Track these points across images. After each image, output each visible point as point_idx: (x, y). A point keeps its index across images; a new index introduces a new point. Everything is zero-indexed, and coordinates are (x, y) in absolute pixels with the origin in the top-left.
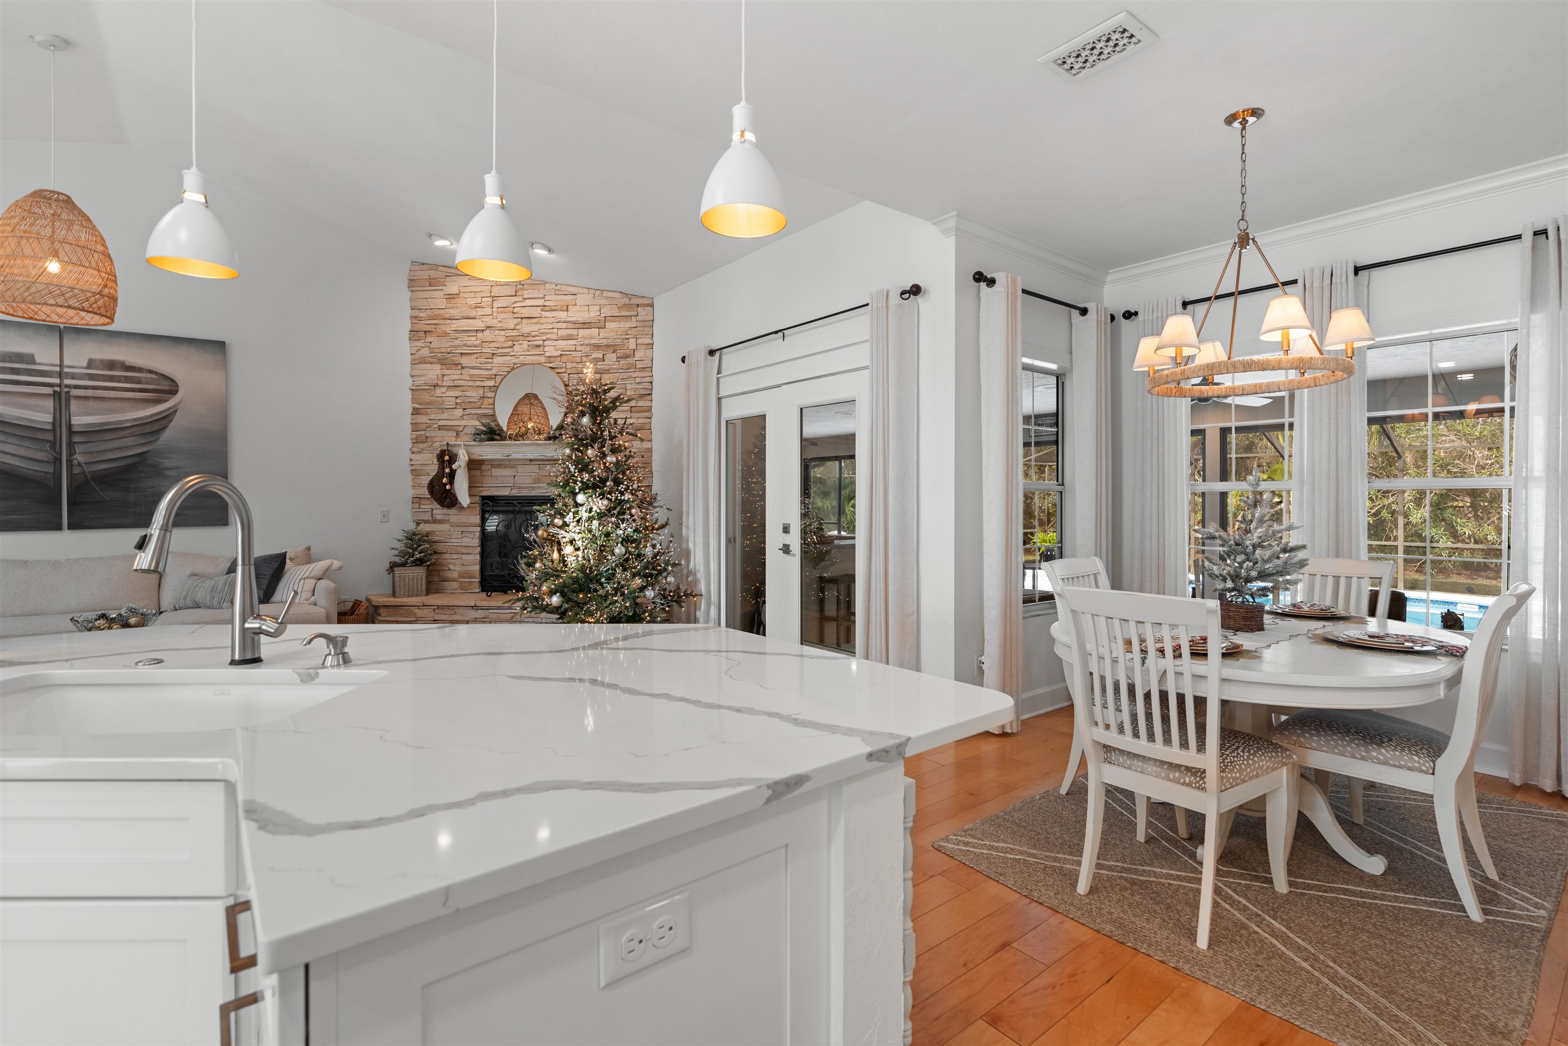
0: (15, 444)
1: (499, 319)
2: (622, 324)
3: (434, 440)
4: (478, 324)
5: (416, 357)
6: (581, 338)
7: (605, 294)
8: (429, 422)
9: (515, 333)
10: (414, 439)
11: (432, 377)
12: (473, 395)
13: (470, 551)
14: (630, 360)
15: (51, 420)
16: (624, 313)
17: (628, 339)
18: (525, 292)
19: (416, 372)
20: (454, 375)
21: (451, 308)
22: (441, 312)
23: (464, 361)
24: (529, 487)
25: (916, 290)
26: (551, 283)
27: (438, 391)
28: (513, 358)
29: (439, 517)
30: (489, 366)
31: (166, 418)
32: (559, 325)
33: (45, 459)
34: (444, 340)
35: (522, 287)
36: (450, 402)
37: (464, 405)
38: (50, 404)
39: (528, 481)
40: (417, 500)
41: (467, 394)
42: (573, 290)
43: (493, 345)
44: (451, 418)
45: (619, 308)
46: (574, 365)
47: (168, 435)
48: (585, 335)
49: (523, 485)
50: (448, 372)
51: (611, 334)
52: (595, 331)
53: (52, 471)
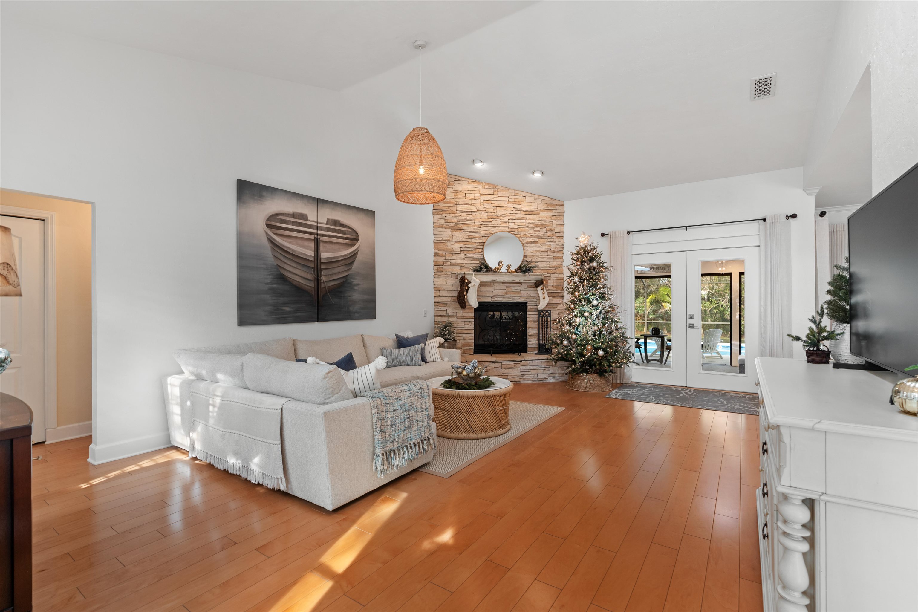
0: (300, 270)
1: (484, 206)
2: (549, 214)
3: (448, 271)
4: (473, 208)
5: (436, 224)
6: (528, 219)
7: (541, 197)
8: (444, 260)
9: (493, 214)
10: (436, 270)
11: (447, 235)
12: (471, 246)
13: (469, 332)
14: (553, 232)
15: (313, 255)
16: (550, 208)
17: (552, 221)
18: (498, 193)
19: (437, 233)
20: (458, 235)
21: (457, 198)
22: (452, 200)
23: (465, 228)
24: (501, 297)
25: (794, 216)
26: (512, 189)
27: (449, 244)
28: (492, 228)
29: (450, 314)
30: (479, 231)
31: (354, 255)
32: (517, 212)
33: (311, 279)
34: (454, 216)
35: (496, 190)
36: (457, 250)
37: (466, 252)
38: (312, 245)
39: (501, 294)
40: (437, 304)
41: (467, 246)
42: (524, 194)
43: (481, 220)
44: (458, 259)
45: (548, 205)
46: (525, 233)
47: (355, 265)
48: (530, 218)
49: (498, 296)
50: (456, 233)
51: (543, 218)
52: (535, 216)
53: (314, 286)
